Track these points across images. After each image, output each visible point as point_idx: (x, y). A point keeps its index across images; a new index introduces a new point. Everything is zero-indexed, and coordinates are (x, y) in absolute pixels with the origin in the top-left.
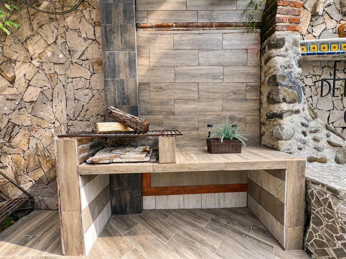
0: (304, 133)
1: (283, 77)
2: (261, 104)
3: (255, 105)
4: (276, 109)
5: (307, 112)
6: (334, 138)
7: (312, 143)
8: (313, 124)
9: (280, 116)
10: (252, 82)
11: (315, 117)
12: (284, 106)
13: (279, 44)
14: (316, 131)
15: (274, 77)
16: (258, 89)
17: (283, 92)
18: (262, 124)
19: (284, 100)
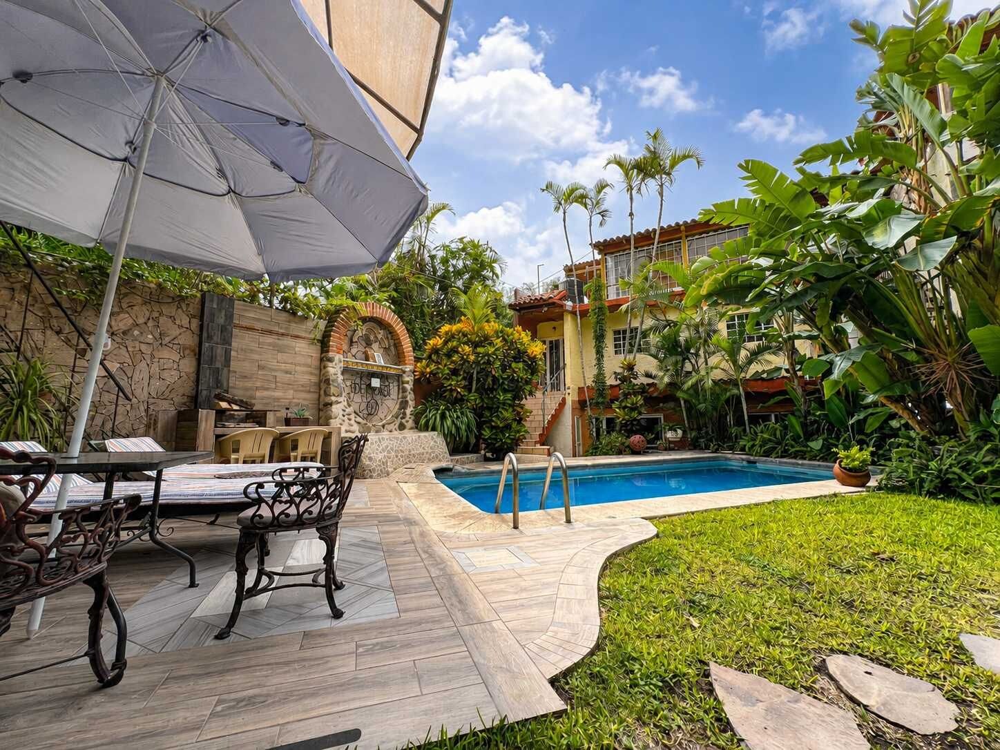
0: (344, 416)
1: (333, 381)
2: (320, 395)
3: (316, 396)
4: (327, 400)
5: (346, 403)
6: (359, 419)
7: (347, 421)
8: (348, 410)
9: (331, 404)
10: (314, 379)
11: (349, 406)
12: (333, 399)
13: (330, 360)
14: (349, 415)
15: (328, 380)
16: (319, 385)
17: (333, 390)
18: (320, 410)
19: (334, 395)
